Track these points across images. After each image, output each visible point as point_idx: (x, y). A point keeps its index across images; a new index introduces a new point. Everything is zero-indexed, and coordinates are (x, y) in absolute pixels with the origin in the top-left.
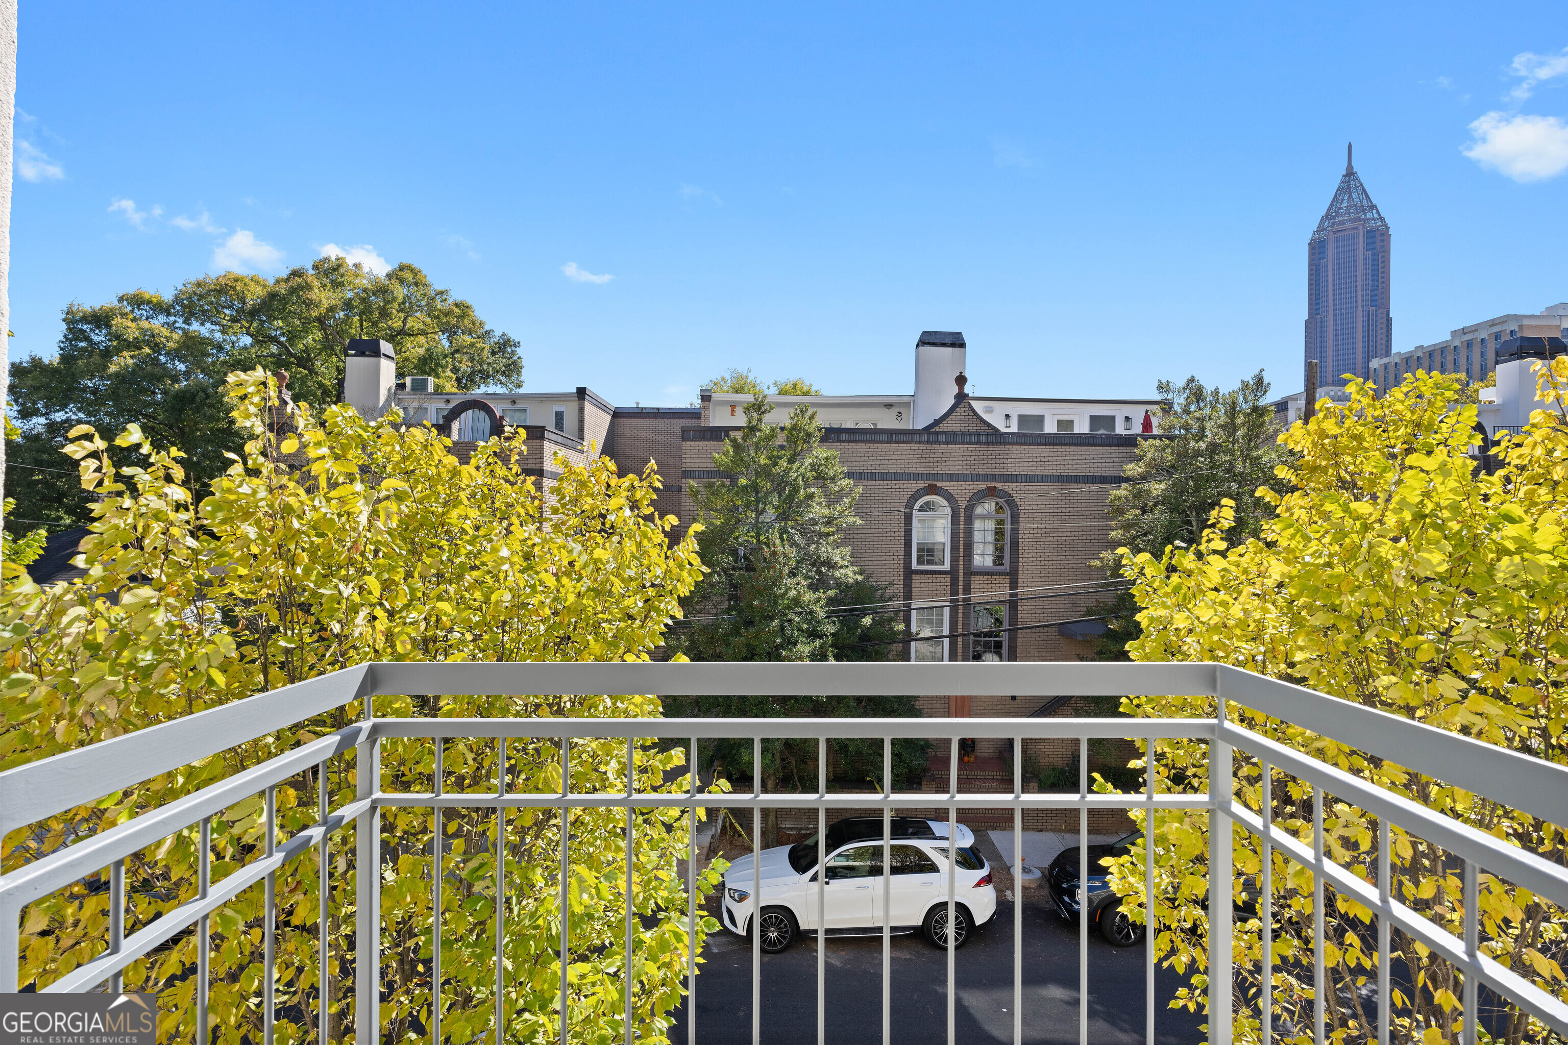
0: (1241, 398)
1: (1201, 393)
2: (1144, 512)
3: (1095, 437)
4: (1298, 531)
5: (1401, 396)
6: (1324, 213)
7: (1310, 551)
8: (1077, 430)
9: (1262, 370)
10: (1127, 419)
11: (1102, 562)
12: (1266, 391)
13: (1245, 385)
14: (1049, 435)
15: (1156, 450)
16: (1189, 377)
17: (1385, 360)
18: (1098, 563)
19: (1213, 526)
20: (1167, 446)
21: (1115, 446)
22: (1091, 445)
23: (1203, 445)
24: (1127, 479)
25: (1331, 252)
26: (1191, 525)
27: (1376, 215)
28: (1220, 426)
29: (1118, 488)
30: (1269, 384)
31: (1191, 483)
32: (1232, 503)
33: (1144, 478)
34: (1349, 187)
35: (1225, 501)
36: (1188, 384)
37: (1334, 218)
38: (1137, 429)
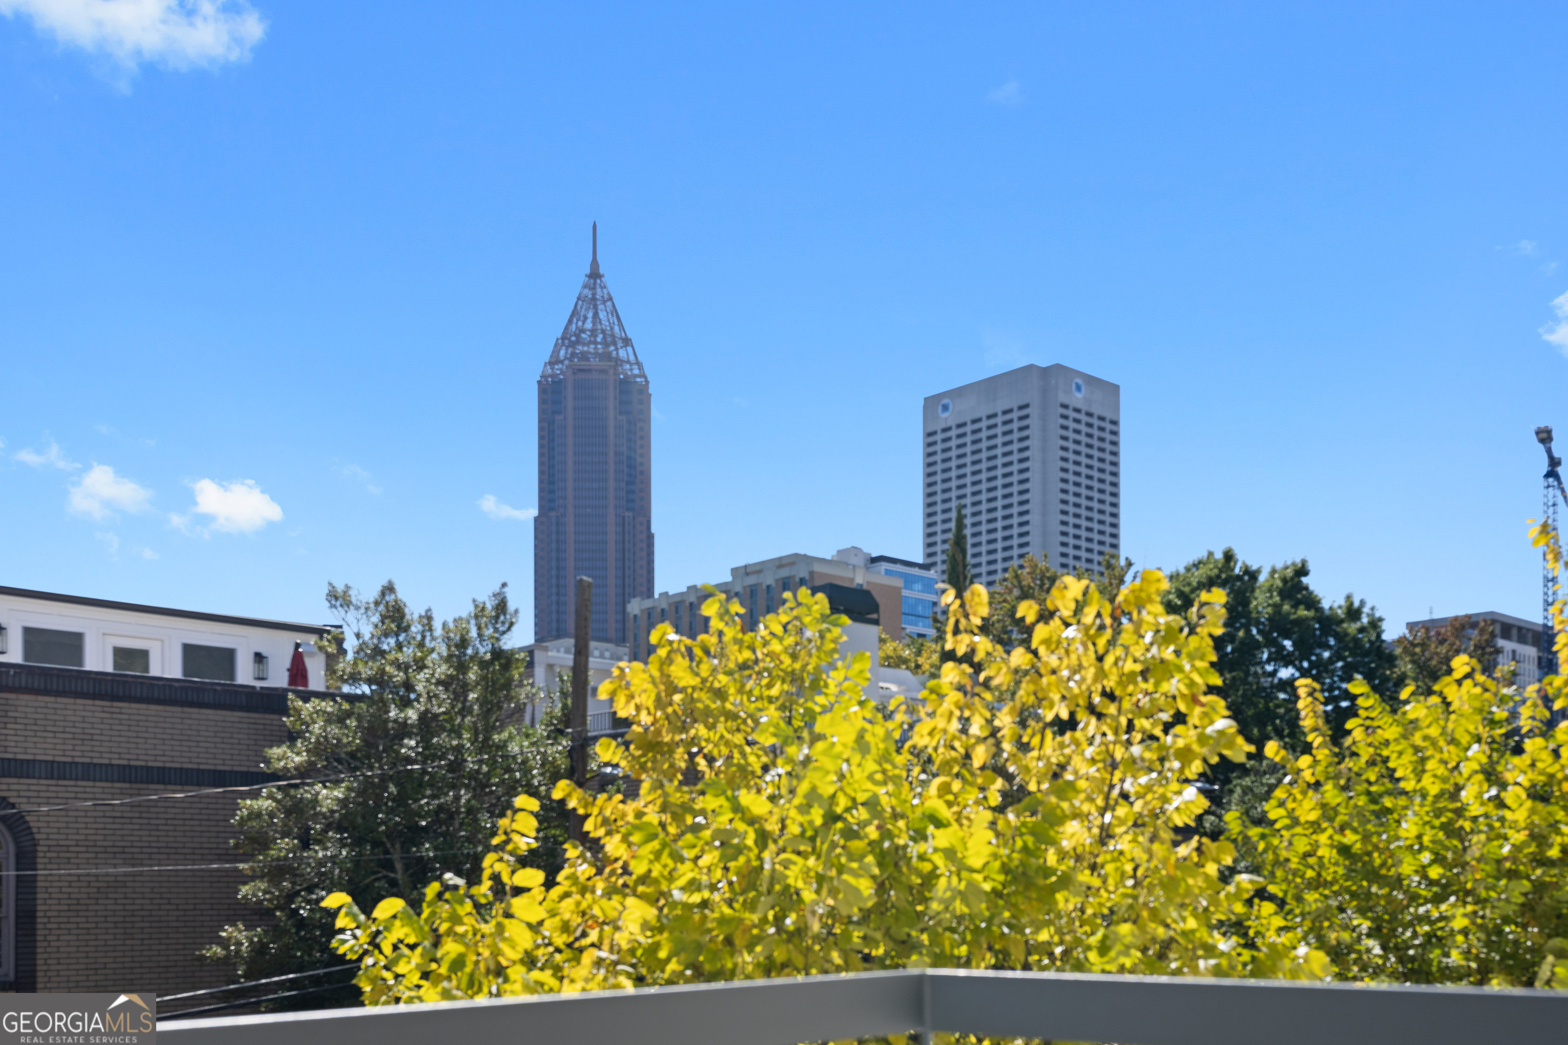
0: (474, 633)
1: (403, 616)
2: (305, 844)
3: (200, 688)
4: (664, 845)
5: (779, 630)
6: (559, 335)
7: (682, 882)
8: (156, 670)
9: (504, 585)
10: (259, 658)
11: (226, 947)
12: (512, 624)
13: (480, 611)
14: (100, 676)
15: (328, 721)
16: (384, 582)
17: (648, 603)
18: (217, 950)
19: (500, 848)
20: (349, 714)
21: (242, 709)
22: (192, 704)
23: (412, 715)
24: (274, 776)
25: (570, 403)
26: (392, 869)
27: (632, 358)
28: (439, 683)
29: (256, 795)
30: (516, 611)
31: (392, 789)
32: (533, 804)
33: (306, 773)
34: (594, 299)
35: (521, 801)
36: (383, 594)
37: (573, 345)
38: (279, 678)
